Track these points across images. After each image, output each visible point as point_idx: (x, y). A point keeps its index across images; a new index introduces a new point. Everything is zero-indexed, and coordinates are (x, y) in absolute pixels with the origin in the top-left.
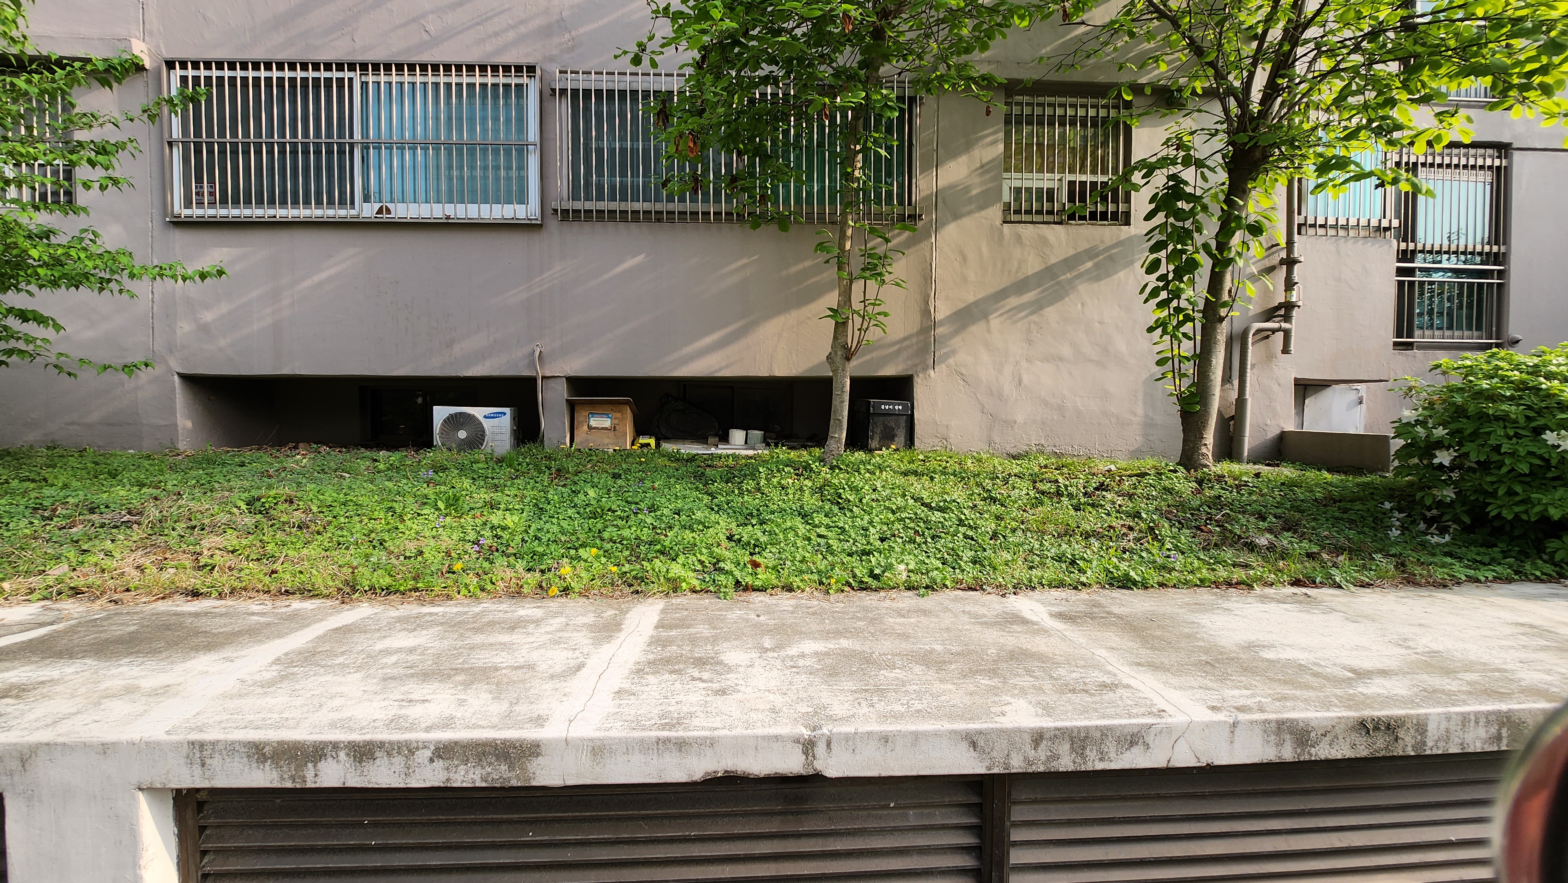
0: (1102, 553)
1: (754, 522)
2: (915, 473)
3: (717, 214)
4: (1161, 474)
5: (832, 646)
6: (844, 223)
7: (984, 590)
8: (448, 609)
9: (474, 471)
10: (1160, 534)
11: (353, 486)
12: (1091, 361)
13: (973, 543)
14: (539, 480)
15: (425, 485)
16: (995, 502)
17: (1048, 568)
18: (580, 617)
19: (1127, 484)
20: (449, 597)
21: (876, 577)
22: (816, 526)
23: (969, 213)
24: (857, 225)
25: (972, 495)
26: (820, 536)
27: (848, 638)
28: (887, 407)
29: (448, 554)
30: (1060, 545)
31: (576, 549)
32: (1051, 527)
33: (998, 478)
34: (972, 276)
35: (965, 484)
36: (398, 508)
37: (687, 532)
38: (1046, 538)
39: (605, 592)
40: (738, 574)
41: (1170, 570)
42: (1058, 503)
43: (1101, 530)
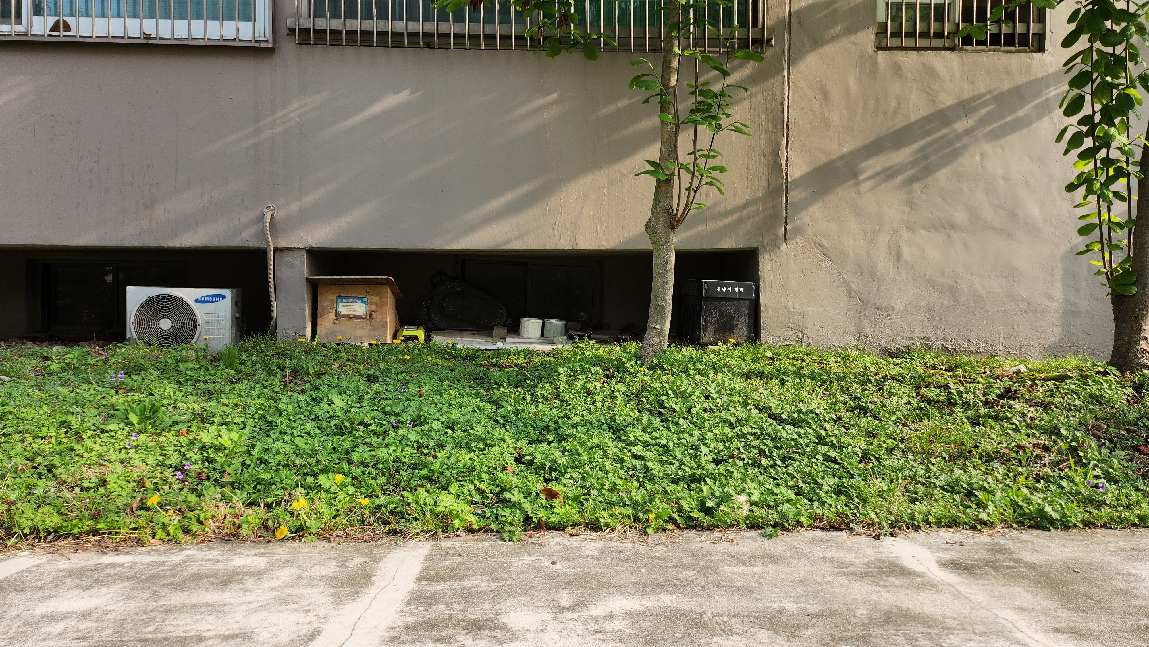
0: (1008, 481)
1: (550, 438)
2: (761, 375)
3: (504, 38)
4: (1086, 377)
5: (649, 604)
6: (669, 50)
7: (851, 530)
8: (138, 559)
9: (180, 373)
10: (1086, 457)
11: (14, 393)
12: (994, 229)
13: (837, 466)
14: (268, 384)
15: (113, 392)
16: (865, 413)
17: (936, 501)
18: (317, 568)
19: (1041, 390)
20: (140, 542)
21: (708, 511)
22: (631, 444)
23: (834, 39)
24: (686, 53)
25: (835, 404)
26: (636, 457)
27: (671, 593)
28: (724, 290)
29: (141, 483)
30: (952, 471)
31: (315, 475)
32: (940, 447)
33: (870, 381)
34: (835, 119)
35: (826, 389)
36: (74, 421)
37: (463, 451)
38: (933, 460)
39: (351, 533)
40: (527, 507)
41: (1099, 505)
42: (949, 415)
43: (1006, 451)
